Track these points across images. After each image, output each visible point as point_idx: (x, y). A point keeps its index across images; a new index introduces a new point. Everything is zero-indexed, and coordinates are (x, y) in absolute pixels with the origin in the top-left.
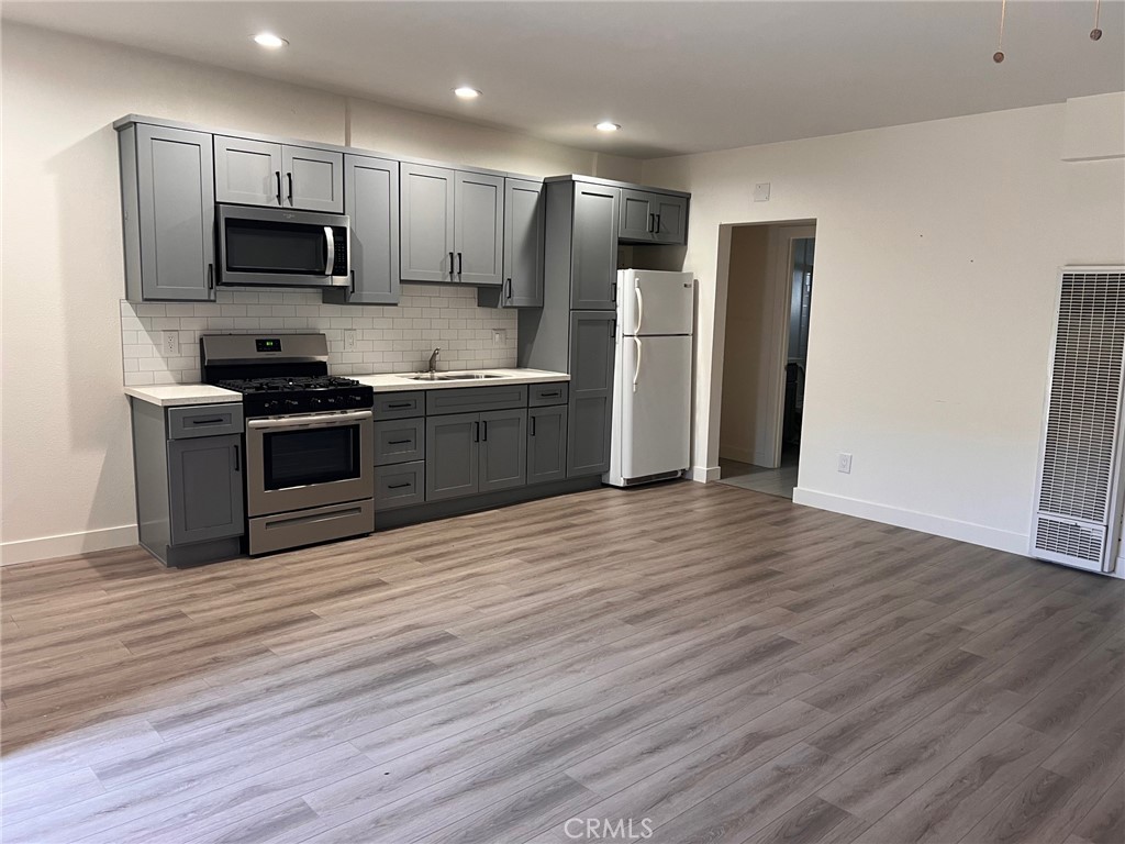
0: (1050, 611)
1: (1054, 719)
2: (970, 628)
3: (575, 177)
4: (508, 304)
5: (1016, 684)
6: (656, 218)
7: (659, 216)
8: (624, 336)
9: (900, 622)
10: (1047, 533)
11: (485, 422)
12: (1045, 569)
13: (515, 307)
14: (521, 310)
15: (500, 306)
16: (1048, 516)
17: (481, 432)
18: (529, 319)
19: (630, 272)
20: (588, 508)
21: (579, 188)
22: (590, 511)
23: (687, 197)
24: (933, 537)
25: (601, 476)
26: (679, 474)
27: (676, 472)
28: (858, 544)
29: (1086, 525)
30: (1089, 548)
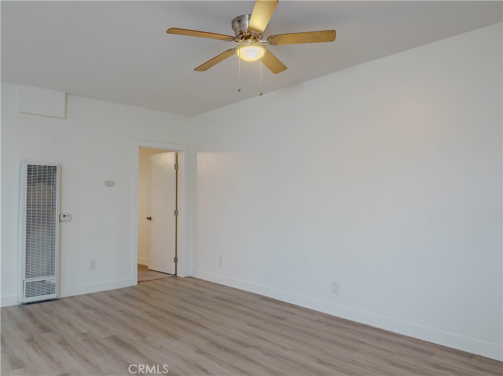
29: (47, 279)
30: (50, 288)
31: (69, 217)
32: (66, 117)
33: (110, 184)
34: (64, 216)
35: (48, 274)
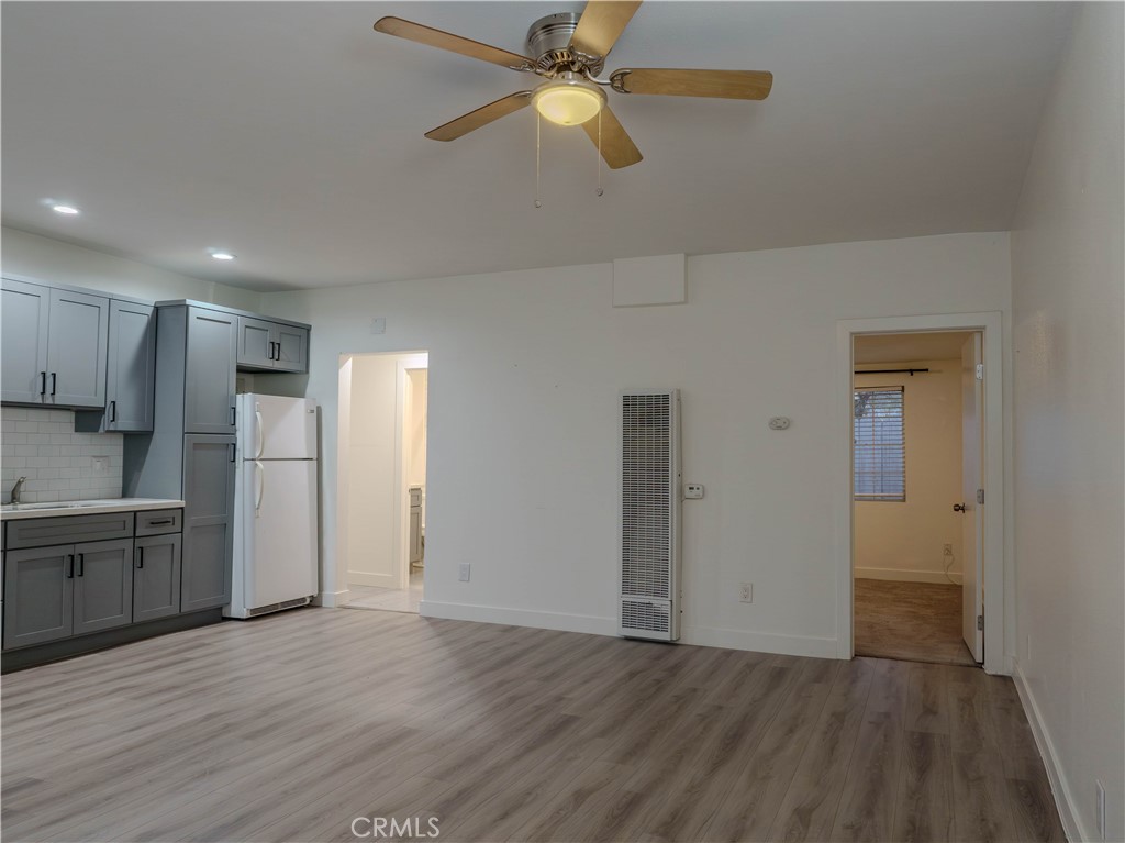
0: (632, 675)
1: (633, 752)
2: (570, 696)
3: (188, 302)
4: (112, 428)
5: (603, 733)
6: (277, 346)
7: (279, 344)
8: (244, 460)
9: (512, 700)
10: (630, 614)
11: (82, 555)
12: (631, 644)
13: (120, 431)
14: (127, 435)
15: (101, 430)
16: (630, 598)
17: (76, 567)
18: (136, 443)
19: (248, 396)
20: (206, 641)
21: (193, 313)
22: (209, 644)
23: (308, 329)
24: (542, 631)
25: (220, 609)
26: (308, 602)
27: (303, 599)
28: (477, 644)
29: (657, 602)
30: (660, 621)
31: (700, 491)
32: (685, 302)
33: (780, 425)
34: (691, 488)
35: (656, 594)
